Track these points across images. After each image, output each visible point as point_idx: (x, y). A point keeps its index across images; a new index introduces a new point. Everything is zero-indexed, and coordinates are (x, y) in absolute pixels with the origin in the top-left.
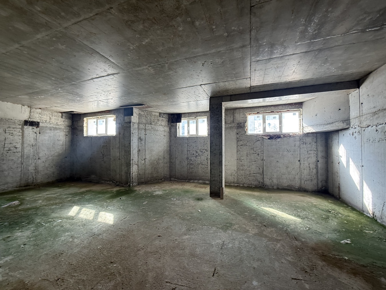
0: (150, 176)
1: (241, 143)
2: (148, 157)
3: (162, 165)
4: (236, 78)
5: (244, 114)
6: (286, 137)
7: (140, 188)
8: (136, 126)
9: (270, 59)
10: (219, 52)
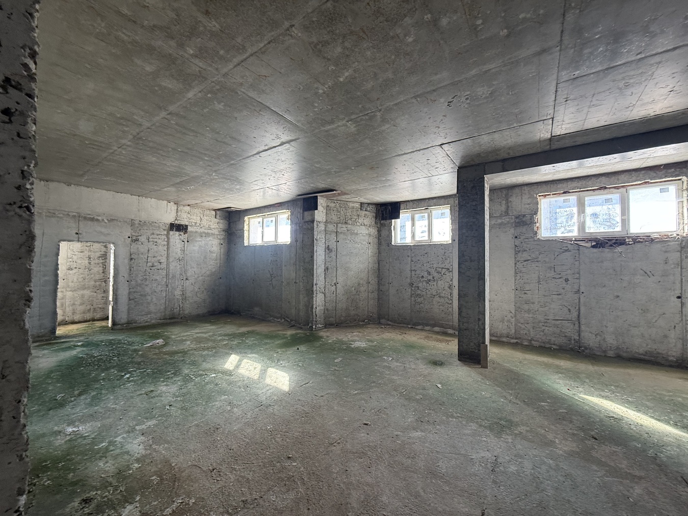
0: (344, 314)
1: (523, 255)
2: (341, 280)
3: (364, 295)
4: (520, 122)
5: (531, 197)
6: (642, 242)
7: (328, 334)
8: (322, 227)
9: (607, 69)
10: (486, 72)
